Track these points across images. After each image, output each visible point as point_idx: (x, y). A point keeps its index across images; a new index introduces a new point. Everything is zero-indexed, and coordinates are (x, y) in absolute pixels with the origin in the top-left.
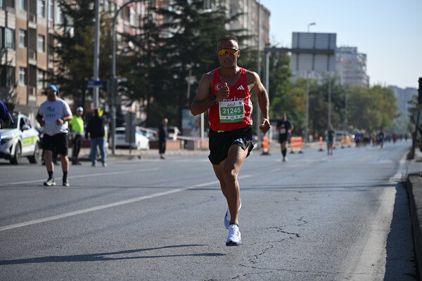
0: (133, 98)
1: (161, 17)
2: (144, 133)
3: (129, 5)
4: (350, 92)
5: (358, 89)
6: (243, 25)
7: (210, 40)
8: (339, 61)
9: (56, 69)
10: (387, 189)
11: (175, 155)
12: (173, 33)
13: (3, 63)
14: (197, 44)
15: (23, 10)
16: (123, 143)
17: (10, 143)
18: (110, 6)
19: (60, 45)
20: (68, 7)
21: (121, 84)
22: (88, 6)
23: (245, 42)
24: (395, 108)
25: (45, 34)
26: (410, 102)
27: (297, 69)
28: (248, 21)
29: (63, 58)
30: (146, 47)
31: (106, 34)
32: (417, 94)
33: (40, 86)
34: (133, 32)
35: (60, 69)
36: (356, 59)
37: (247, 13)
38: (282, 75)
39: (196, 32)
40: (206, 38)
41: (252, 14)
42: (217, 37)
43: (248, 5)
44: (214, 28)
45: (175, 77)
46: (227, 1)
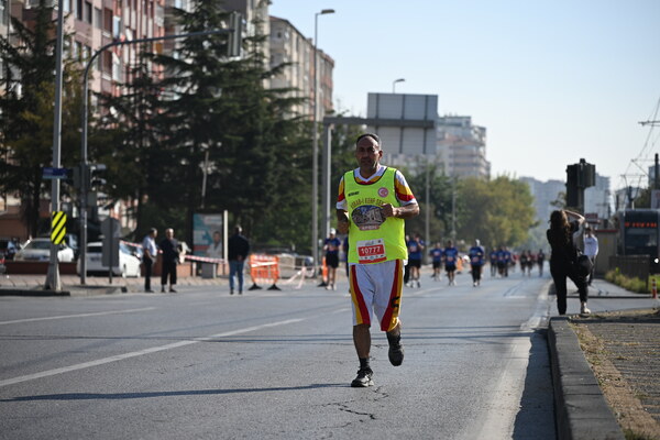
0: (115, 196)
1: (162, 68)
2: (133, 251)
3: (110, 49)
4: (458, 188)
5: (472, 182)
6: (290, 82)
7: (237, 105)
8: (443, 138)
10: (517, 341)
11: (182, 286)
12: (179, 94)
14: (218, 112)
16: (99, 266)
18: (80, 51)
20: (13, 51)
21: (95, 173)
22: (45, 50)
23: (294, 108)
24: (531, 214)
26: (554, 204)
28: (298, 75)
29: (5, 132)
30: (137, 115)
31: (74, 95)
32: (564, 190)
34: (117, 92)
36: (470, 135)
37: (298, 63)
38: (351, 160)
39: (217, 92)
40: (232, 101)
41: (304, 64)
42: (249, 100)
43: (298, 50)
44: (245, 86)
45: (183, 163)
46: (267, 44)
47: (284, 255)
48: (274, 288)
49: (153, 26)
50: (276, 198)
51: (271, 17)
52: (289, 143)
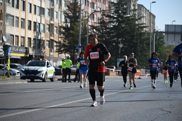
1: (108, 18)
3: (94, 13)
6: (143, 22)
7: (129, 28)
9: (62, 41)
11: (114, 78)
12: (113, 25)
13: (39, 38)
14: (124, 30)
15: (48, 16)
17: (42, 73)
18: (86, 14)
19: (64, 31)
20: (67, 14)
22: (76, 14)
23: (144, 29)
25: (58, 26)
27: (167, 41)
28: (145, 20)
29: (65, 36)
30: (101, 31)
31: (84, 26)
33: (55, 48)
34: (96, 25)
35: (64, 41)
37: (145, 17)
38: (161, 43)
39: (123, 25)
40: (127, 27)
41: (147, 17)
42: (132, 27)
43: (145, 13)
44: (131, 23)
45: (114, 44)
46: (137, 11)
47: (142, 70)
48: (139, 78)
49: (105, 7)
50: (140, 54)
51: (138, 4)
52: (143, 39)
